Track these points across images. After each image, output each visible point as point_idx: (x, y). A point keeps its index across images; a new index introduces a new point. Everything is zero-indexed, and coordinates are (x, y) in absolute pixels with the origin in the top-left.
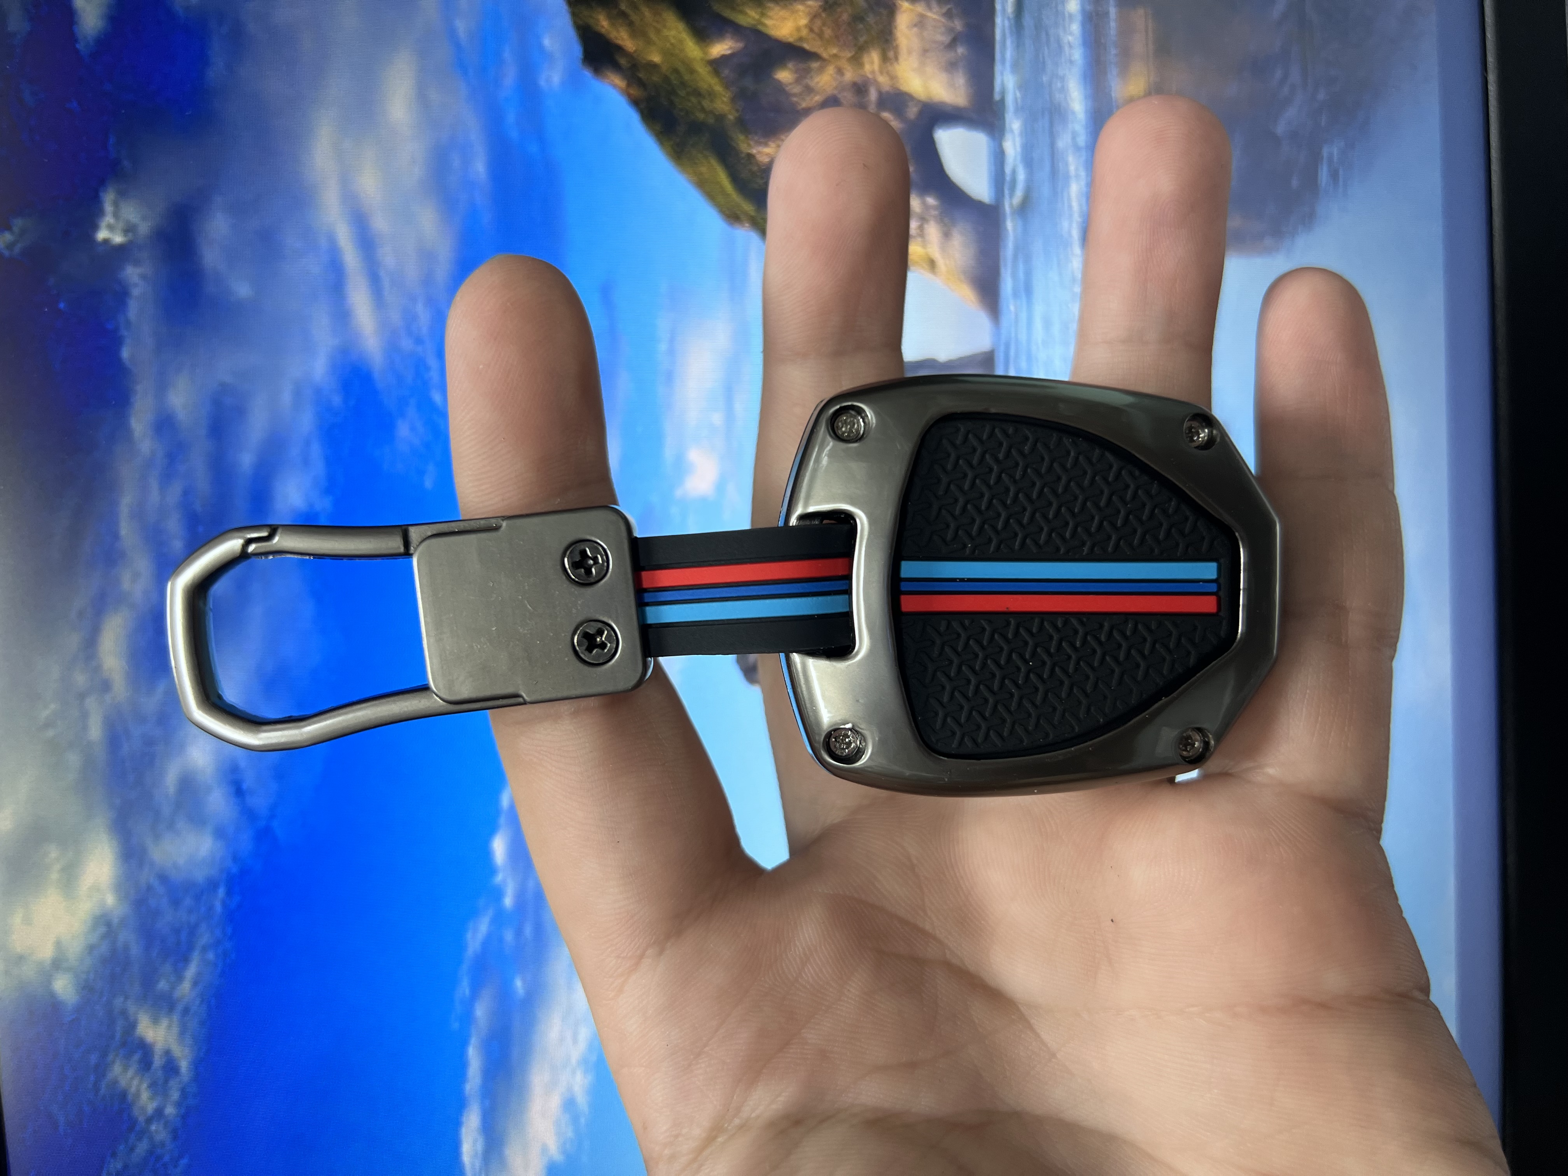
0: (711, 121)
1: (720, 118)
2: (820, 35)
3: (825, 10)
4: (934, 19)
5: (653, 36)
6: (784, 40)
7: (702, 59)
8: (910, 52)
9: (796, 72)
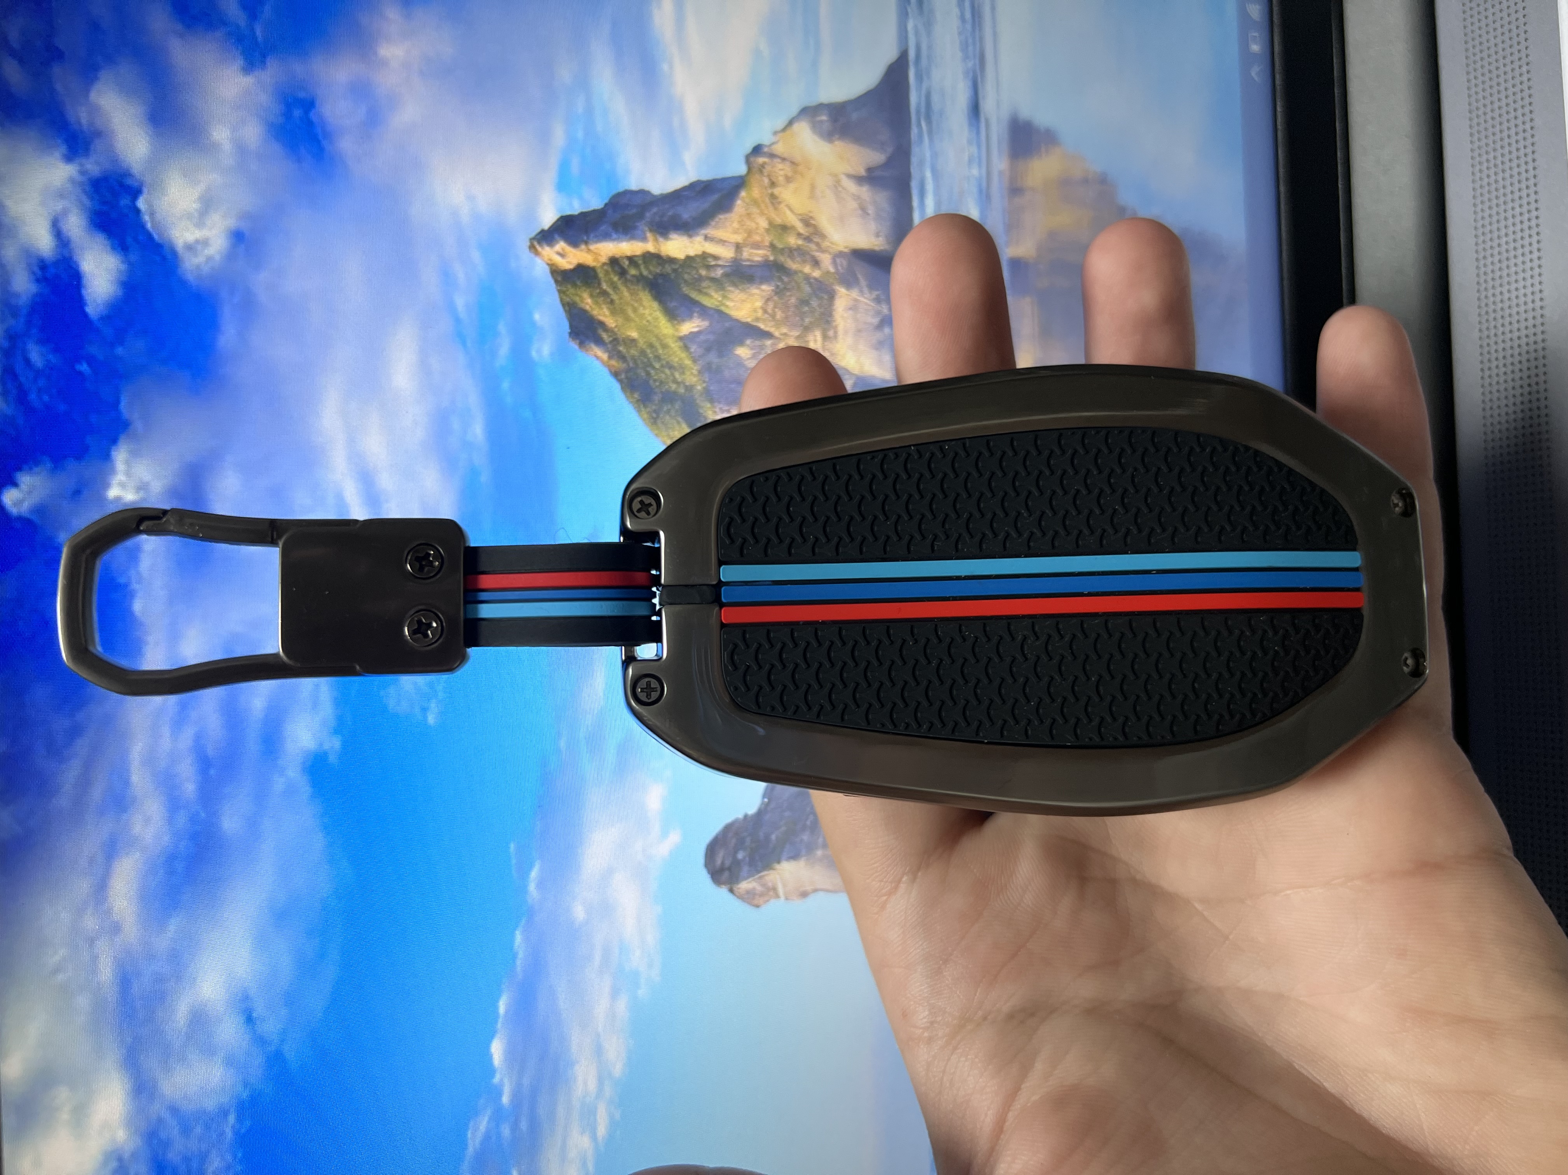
0: (682, 390)
1: (689, 388)
2: (773, 316)
3: (776, 293)
4: (866, 304)
5: (630, 312)
6: (744, 320)
7: (673, 336)
8: (846, 332)
9: (752, 349)
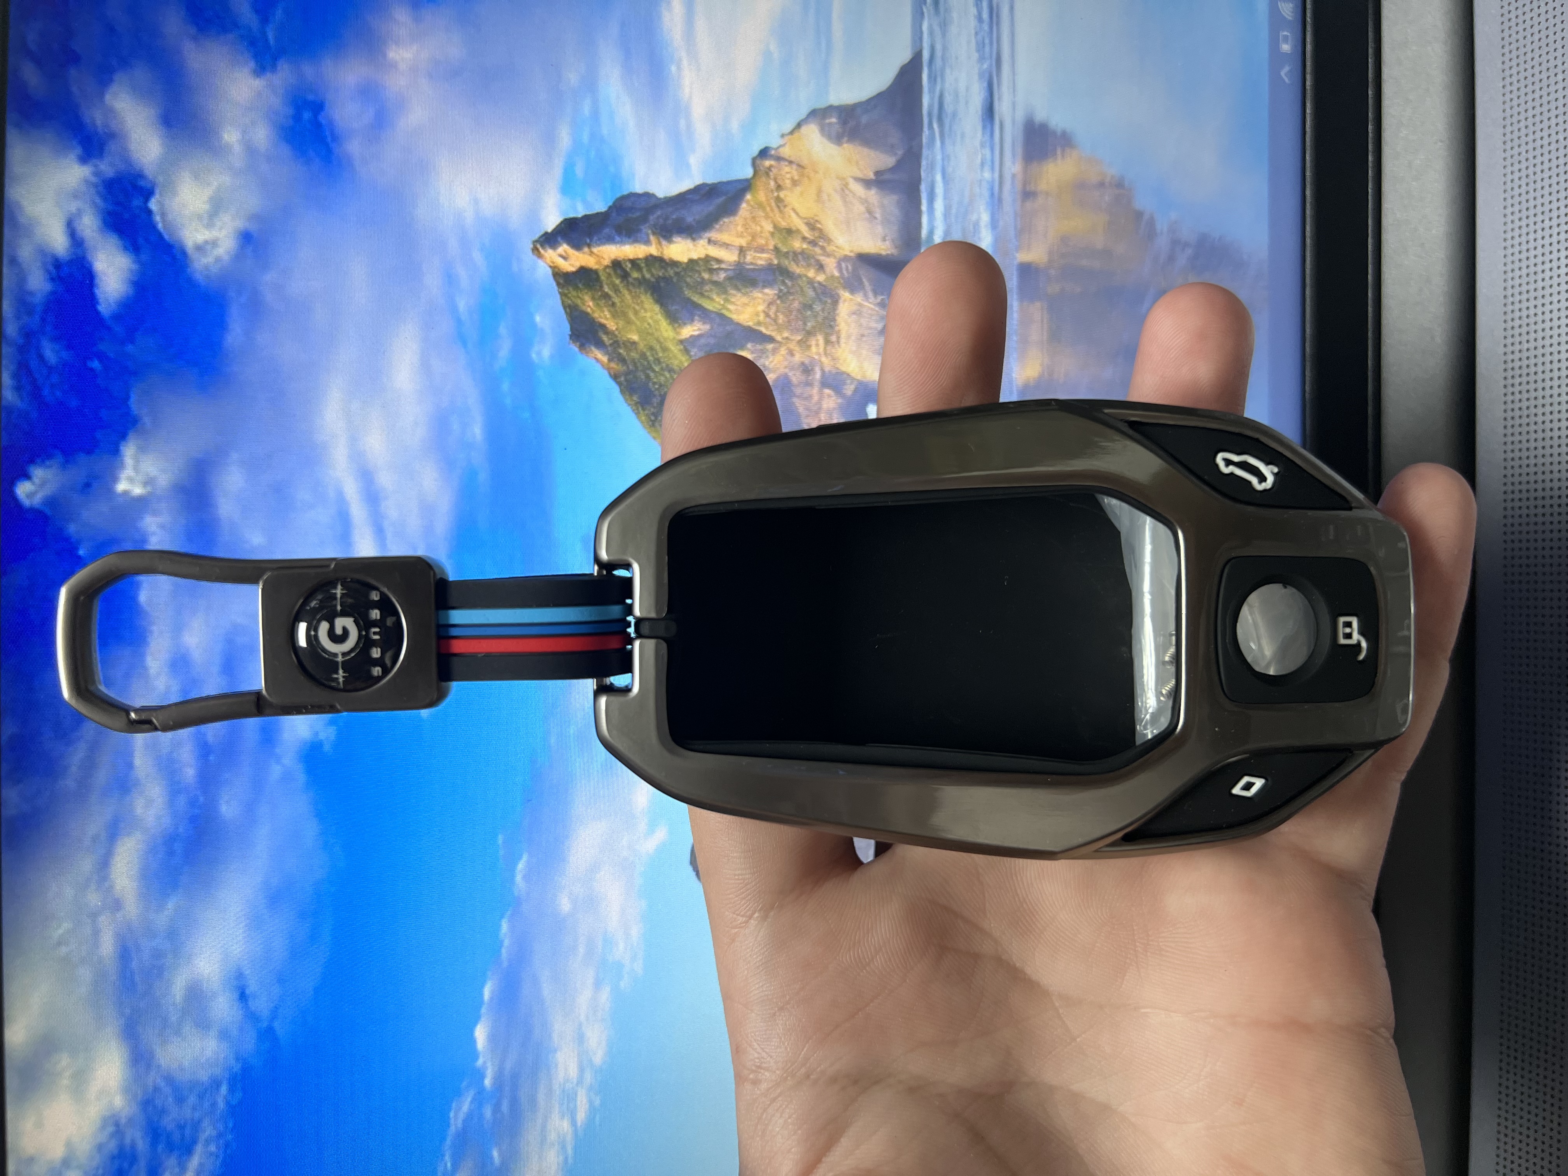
2: (775, 320)
3: (779, 297)
4: (870, 308)
5: (631, 315)
6: (746, 324)
7: (674, 339)
8: (849, 337)
